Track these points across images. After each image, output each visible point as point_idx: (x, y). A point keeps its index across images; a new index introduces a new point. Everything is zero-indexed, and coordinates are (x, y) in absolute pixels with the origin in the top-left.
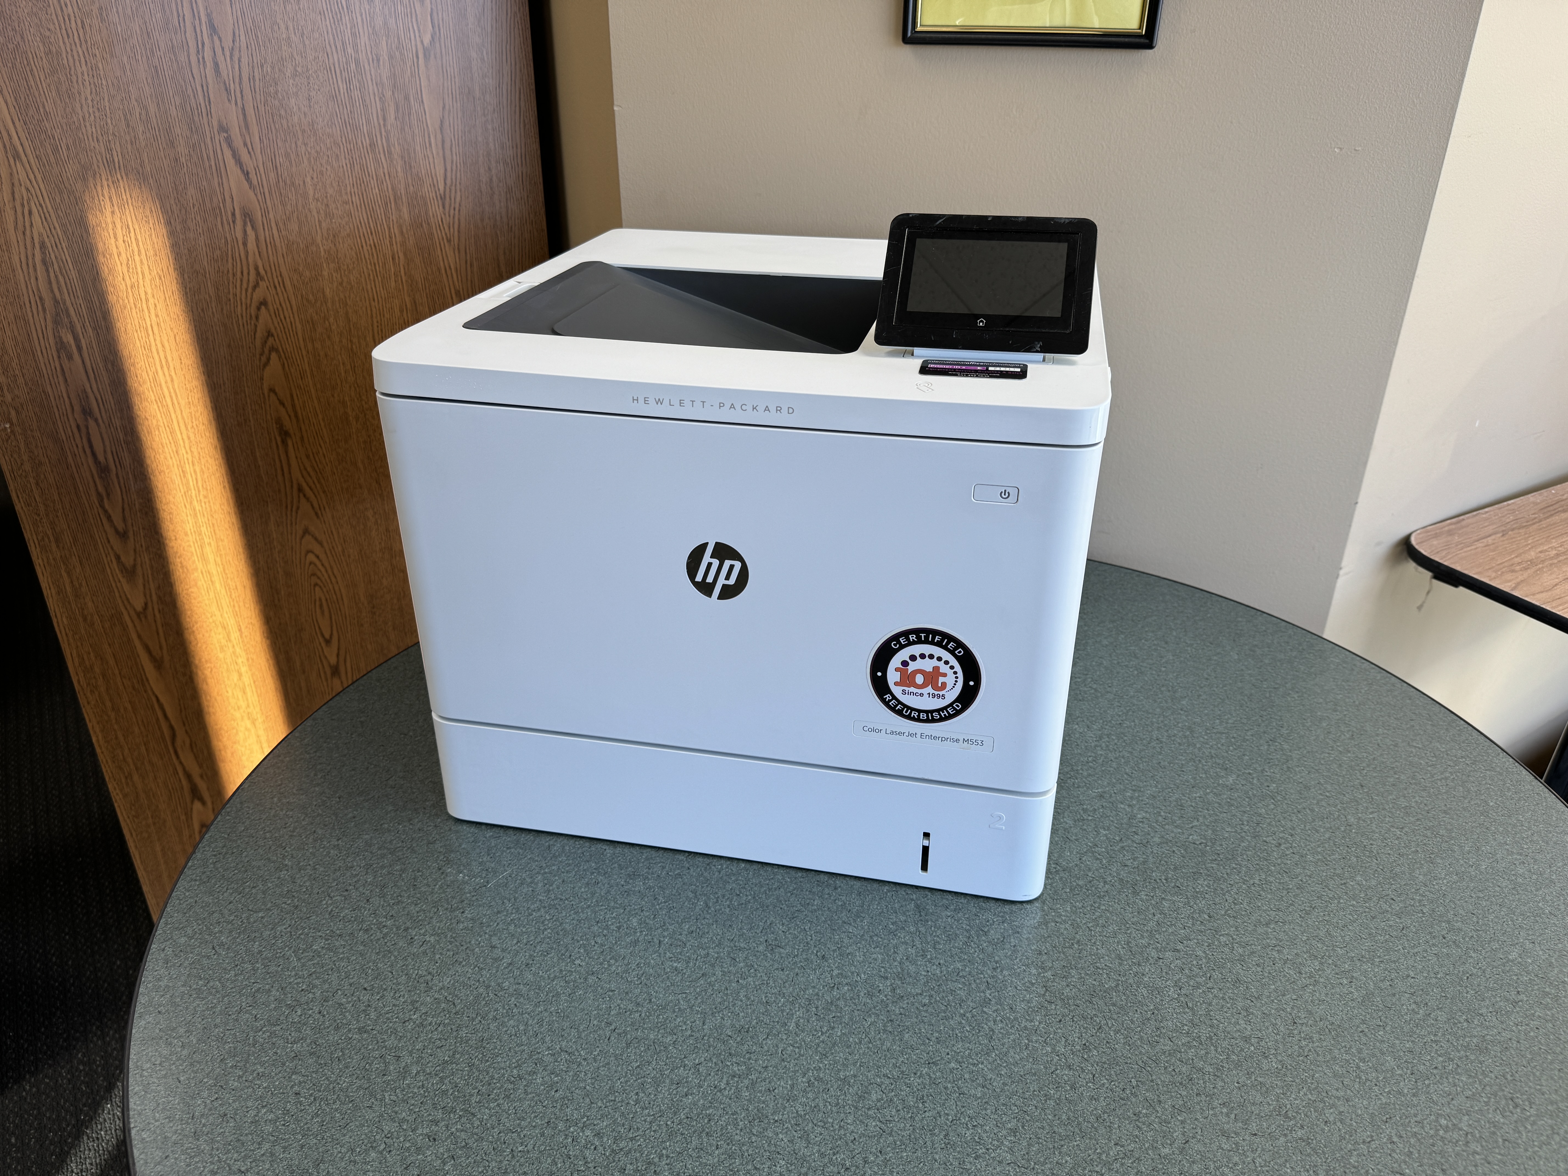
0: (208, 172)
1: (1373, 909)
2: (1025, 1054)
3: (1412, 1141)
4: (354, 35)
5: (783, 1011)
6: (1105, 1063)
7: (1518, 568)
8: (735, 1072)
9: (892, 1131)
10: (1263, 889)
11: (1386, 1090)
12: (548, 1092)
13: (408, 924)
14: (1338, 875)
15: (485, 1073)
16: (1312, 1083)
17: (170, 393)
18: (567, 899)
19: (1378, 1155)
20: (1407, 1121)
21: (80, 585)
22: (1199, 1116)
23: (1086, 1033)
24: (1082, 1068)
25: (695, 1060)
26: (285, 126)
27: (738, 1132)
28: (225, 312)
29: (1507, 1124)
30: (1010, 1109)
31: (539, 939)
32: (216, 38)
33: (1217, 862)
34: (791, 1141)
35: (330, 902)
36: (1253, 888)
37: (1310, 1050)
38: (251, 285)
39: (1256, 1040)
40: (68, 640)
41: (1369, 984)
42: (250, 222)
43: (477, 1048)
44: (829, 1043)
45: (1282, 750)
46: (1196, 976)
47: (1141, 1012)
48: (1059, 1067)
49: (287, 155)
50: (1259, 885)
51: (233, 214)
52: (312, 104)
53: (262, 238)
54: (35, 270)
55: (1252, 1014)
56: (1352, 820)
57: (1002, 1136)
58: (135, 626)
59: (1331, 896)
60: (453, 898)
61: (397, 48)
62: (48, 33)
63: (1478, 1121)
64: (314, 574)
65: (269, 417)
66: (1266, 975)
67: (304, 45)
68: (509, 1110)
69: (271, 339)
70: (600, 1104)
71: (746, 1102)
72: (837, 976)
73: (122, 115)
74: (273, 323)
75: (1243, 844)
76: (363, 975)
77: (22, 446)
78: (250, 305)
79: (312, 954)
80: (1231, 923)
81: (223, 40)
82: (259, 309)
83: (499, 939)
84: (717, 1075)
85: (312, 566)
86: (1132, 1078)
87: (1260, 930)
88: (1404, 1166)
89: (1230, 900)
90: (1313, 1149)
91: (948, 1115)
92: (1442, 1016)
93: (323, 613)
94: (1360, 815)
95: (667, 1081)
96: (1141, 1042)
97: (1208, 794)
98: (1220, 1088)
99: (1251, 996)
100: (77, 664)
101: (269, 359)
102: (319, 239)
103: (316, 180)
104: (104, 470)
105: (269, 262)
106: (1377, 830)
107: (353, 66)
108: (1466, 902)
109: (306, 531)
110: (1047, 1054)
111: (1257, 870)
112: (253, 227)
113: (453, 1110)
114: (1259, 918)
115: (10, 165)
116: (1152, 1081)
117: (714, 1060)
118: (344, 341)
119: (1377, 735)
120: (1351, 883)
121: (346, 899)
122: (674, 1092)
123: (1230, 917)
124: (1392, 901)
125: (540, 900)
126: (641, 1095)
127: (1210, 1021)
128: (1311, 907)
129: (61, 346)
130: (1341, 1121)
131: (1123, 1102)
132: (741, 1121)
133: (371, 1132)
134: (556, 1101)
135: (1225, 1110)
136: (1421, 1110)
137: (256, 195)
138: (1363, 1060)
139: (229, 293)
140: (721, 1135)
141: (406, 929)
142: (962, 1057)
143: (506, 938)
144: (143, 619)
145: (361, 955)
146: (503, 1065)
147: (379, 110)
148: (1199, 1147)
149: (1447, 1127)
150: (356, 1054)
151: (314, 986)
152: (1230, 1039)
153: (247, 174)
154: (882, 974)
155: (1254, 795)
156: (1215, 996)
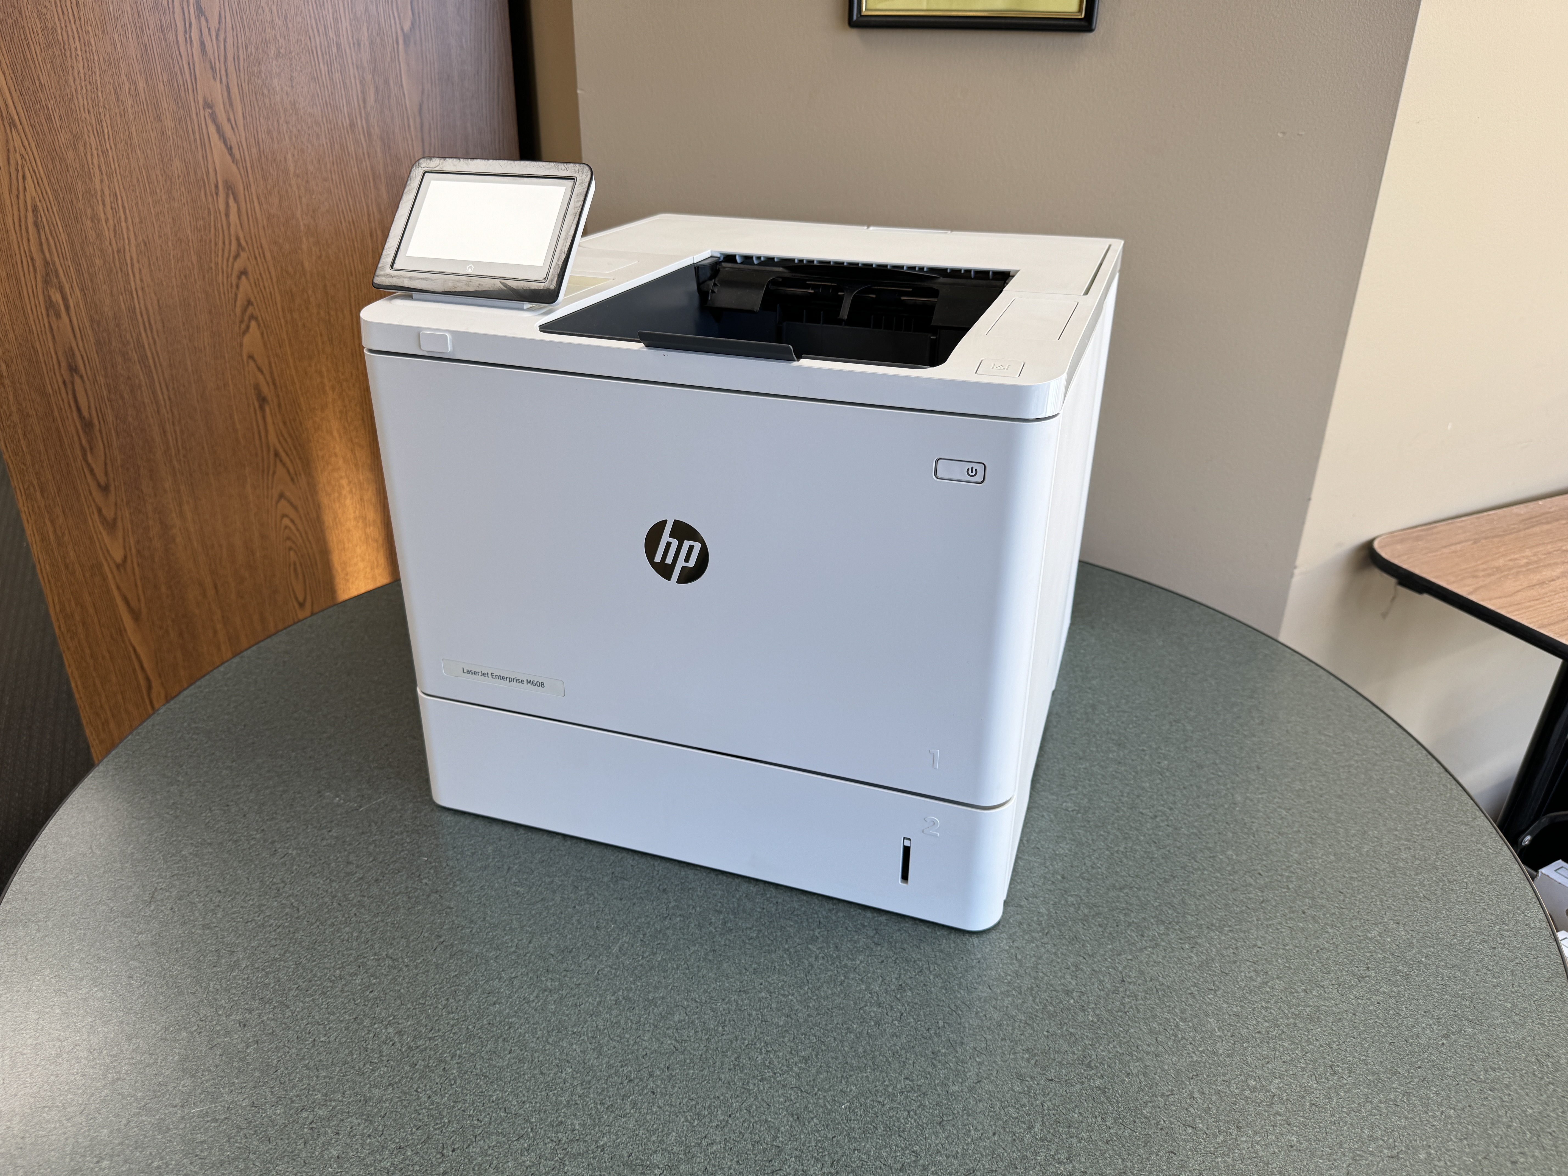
0: (193, 146)
1: (1236, 882)
2: (839, 989)
3: (1214, 1098)
4: (336, 20)
5: (610, 936)
6: (916, 1004)
7: (1481, 574)
8: (547, 987)
9: (684, 1050)
10: (1126, 857)
11: (1200, 1049)
12: (363, 992)
13: (276, 838)
14: (1209, 849)
15: (309, 971)
16: (1124, 1038)
17: (152, 354)
18: (431, 826)
19: (1174, 1108)
20: (1214, 1079)
21: (63, 534)
22: (998, 1059)
23: (905, 975)
24: (892, 1006)
25: (512, 973)
26: (268, 105)
27: (535, 1040)
28: (207, 279)
29: (1320, 1090)
30: (809, 1039)
31: (394, 858)
32: (203, 19)
33: (1085, 829)
34: (583, 1052)
35: (209, 814)
36: (1116, 854)
37: (1131, 1007)
38: (233, 254)
39: (1078, 994)
40: (50, 587)
41: (1211, 950)
42: (233, 194)
43: (307, 949)
44: (647, 967)
45: (1184, 731)
46: (1033, 931)
47: (967, 960)
48: (868, 1004)
49: (269, 132)
50: (1123, 852)
51: (217, 187)
52: (294, 84)
53: (243, 211)
54: (28, 232)
55: (1082, 970)
56: (1239, 799)
57: (793, 1063)
58: (114, 577)
59: (1196, 867)
60: (324, 818)
61: (378, 34)
62: (44, 11)
63: (1290, 1085)
64: (288, 538)
65: (247, 382)
66: (1106, 935)
67: (288, 28)
68: (322, 1005)
69: (250, 308)
70: (409, 1006)
71: (550, 1015)
72: (673, 908)
73: (112, 90)
74: (253, 293)
75: (1116, 814)
76: (221, 880)
77: (11, 397)
78: (231, 275)
79: (178, 858)
80: (1084, 885)
81: (210, 21)
82: (239, 278)
83: (357, 856)
84: (529, 988)
85: (287, 531)
86: (940, 1019)
87: (1111, 894)
88: (1198, 1120)
89: (1089, 863)
90: (1107, 1098)
91: (745, 1039)
92: (1279, 985)
93: (297, 575)
94: (1248, 795)
95: (480, 990)
96: (959, 988)
97: (1094, 766)
98: (1027, 1035)
99: (1085, 953)
100: (58, 609)
101: (248, 327)
102: (299, 214)
103: (296, 156)
104: (88, 425)
105: (250, 233)
106: (1262, 810)
107: (334, 49)
108: (1337, 881)
109: (281, 496)
110: (860, 992)
111: (1125, 838)
112: (235, 199)
113: (270, 1001)
114: (1114, 882)
115: (6, 132)
116: (960, 1024)
117: (530, 975)
118: (322, 313)
119: (1289, 722)
120: (1221, 857)
121: (225, 813)
122: (484, 1000)
123: (1083, 879)
124: (1259, 876)
125: (405, 825)
126: (451, 1000)
127: (1035, 973)
128: (1172, 876)
129: (50, 305)
130: (1145, 1074)
131: (923, 1041)
132: (541, 1030)
133: (188, 1015)
134: (369, 1001)
135: (1027, 1056)
136: (1232, 1070)
137: (239, 169)
138: (1184, 1020)
139: (211, 261)
140: (517, 1042)
141: (273, 843)
142: (774, 988)
143: (364, 855)
144: (122, 571)
145: (225, 862)
146: (328, 966)
147: (359, 93)
148: (991, 1087)
149: (1255, 1087)
150: (194, 947)
151: (174, 886)
152: (1051, 991)
153: (230, 149)
154: (718, 908)
155: (1142, 770)
156: (1048, 951)
